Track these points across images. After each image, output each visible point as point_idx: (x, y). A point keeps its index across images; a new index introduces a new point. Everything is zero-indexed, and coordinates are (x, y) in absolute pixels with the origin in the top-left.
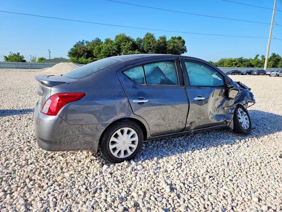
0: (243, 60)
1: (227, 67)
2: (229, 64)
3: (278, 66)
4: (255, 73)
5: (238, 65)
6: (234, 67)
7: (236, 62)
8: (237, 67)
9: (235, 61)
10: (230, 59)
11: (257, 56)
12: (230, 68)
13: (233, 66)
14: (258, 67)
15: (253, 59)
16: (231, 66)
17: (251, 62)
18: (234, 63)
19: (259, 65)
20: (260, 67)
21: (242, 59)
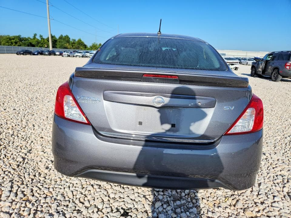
0: (21, 39)
1: (6, 45)
2: (7, 42)
3: (57, 46)
4: (47, 53)
5: (18, 44)
6: (15, 46)
7: (16, 40)
8: (18, 46)
9: (13, 39)
10: (8, 37)
11: (35, 35)
12: (10, 46)
13: (13, 45)
14: (39, 47)
15: (32, 38)
16: (10, 45)
17: (31, 41)
18: (13, 41)
19: (40, 44)
20: (41, 47)
21: (21, 37)
